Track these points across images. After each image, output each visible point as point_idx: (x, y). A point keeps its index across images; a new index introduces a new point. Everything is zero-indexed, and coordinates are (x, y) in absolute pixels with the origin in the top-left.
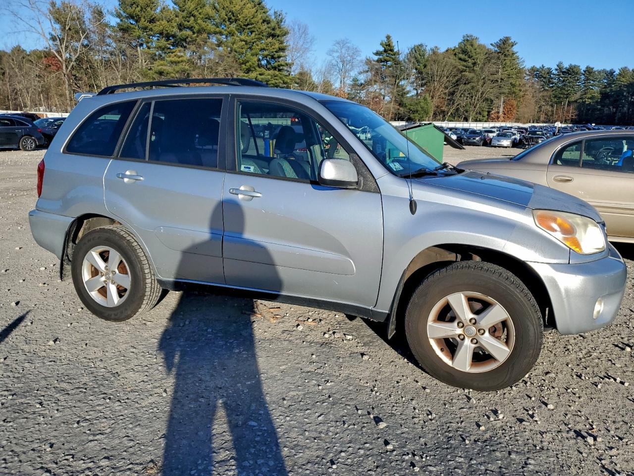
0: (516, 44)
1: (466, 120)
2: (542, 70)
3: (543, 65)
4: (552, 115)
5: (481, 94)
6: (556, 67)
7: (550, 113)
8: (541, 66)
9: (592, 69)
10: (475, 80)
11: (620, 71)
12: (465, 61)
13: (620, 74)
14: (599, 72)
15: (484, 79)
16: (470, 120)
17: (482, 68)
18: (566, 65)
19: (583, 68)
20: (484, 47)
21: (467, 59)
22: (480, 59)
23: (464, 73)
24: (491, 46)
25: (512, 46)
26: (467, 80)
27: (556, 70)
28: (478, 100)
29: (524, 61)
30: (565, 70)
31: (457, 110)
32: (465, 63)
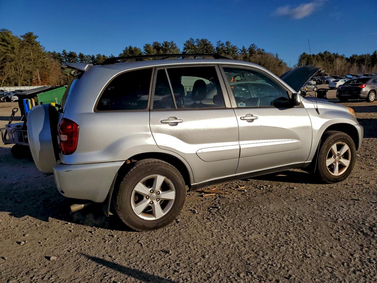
0: (37, 37)
1: (16, 85)
2: (55, 54)
3: (54, 51)
4: (68, 80)
5: (23, 68)
6: (62, 53)
7: (66, 79)
8: (53, 52)
9: (83, 54)
10: (17, 58)
11: (97, 56)
12: (6, 46)
13: (97, 58)
14: (87, 57)
15: (22, 58)
16: (20, 85)
17: (19, 51)
18: (68, 52)
19: (78, 54)
20: (16, 37)
21: (6, 45)
22: (16, 45)
23: (7, 54)
24: (20, 37)
25: (35, 38)
26: (11, 59)
27: (63, 54)
28: (22, 72)
29: (44, 48)
30: (68, 54)
31: (8, 78)
32: (6, 48)
